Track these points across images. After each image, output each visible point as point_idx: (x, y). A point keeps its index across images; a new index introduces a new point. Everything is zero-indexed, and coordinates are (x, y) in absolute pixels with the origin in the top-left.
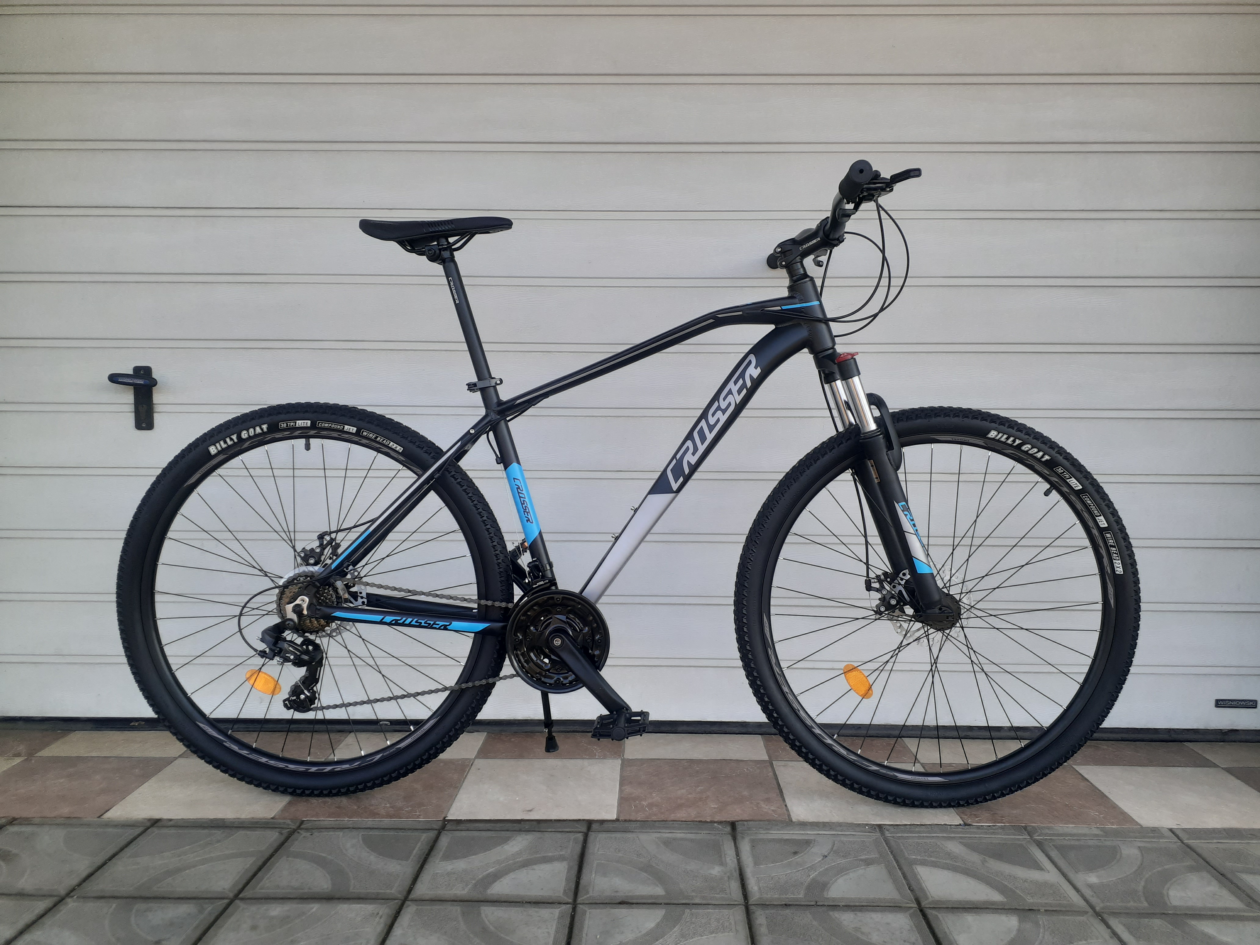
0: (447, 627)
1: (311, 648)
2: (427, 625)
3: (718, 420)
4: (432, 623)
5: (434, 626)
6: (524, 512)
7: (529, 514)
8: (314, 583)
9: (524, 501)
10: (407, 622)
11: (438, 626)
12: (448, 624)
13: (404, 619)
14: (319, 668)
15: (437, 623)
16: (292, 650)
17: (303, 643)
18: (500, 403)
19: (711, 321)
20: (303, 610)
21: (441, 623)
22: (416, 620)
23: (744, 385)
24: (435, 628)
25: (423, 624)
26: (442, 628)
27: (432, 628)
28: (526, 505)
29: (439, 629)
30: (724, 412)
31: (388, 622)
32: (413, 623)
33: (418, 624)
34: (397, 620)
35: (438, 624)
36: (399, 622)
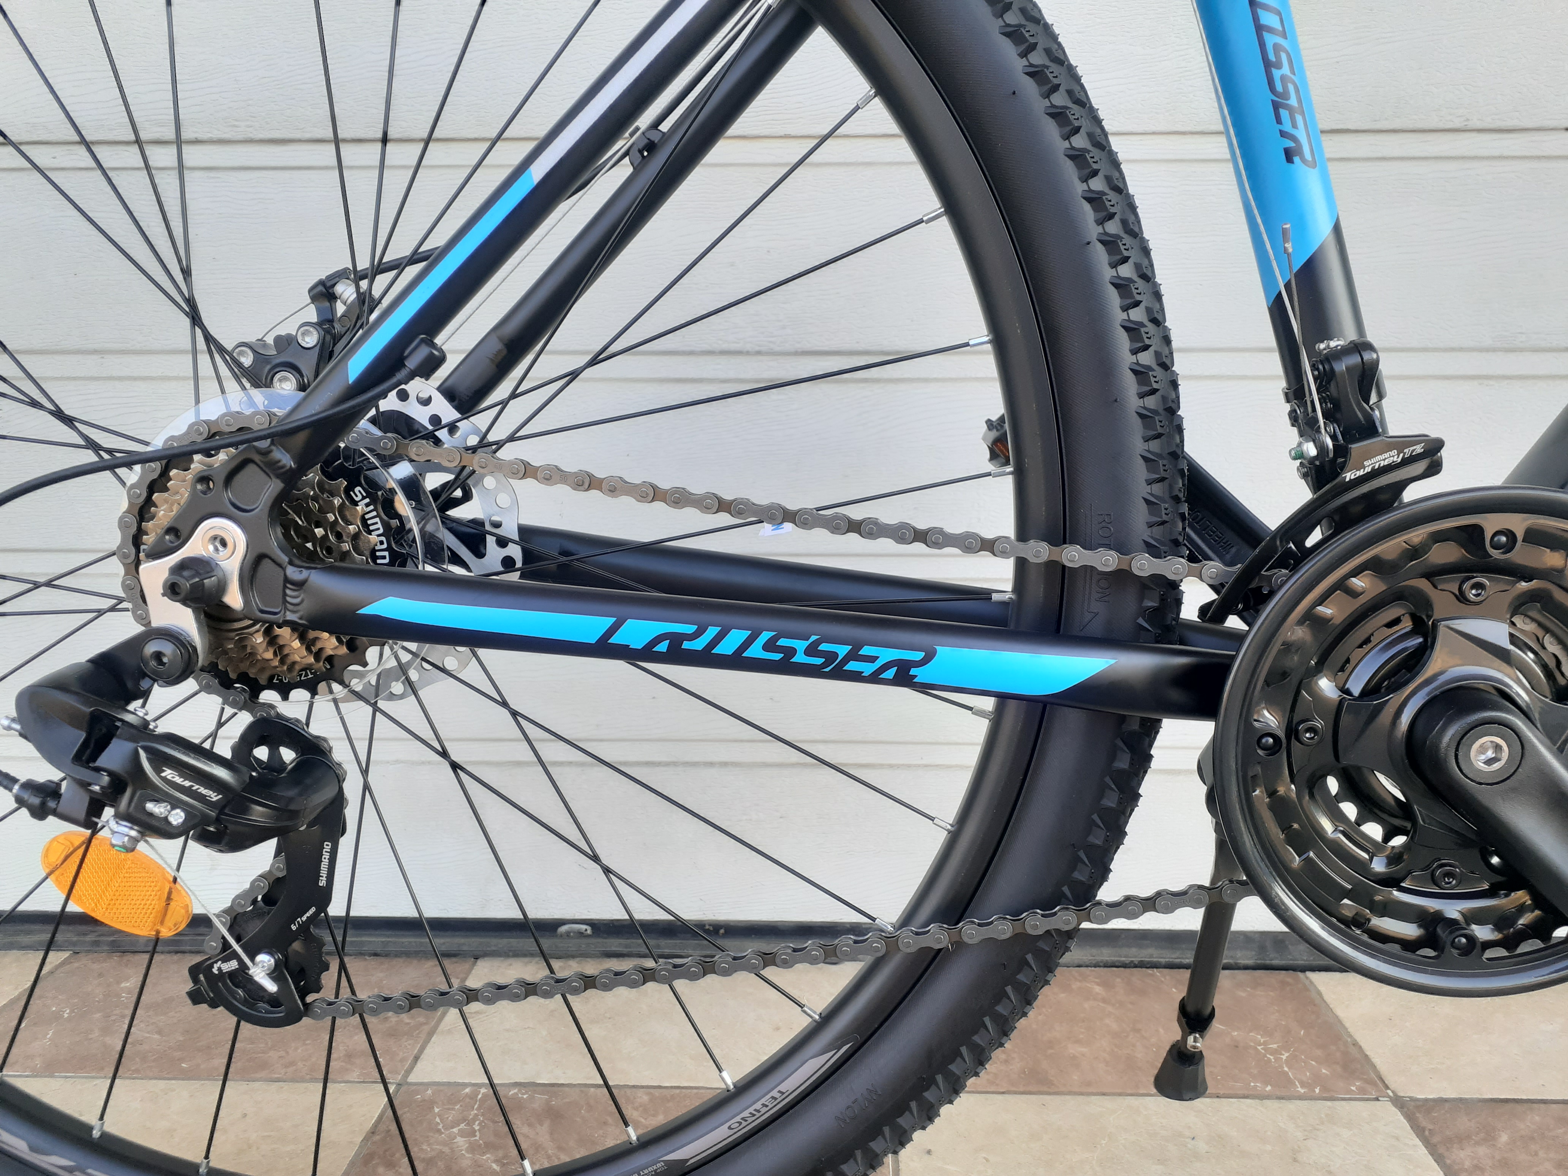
0: (913, 671)
1: (288, 755)
2: (819, 661)
4: (842, 650)
5: (852, 666)
6: (1276, 106)
7: (1299, 119)
9: (1277, 48)
10: (727, 647)
11: (868, 669)
12: (918, 656)
13: (712, 632)
14: (327, 846)
15: (866, 651)
16: (178, 780)
17: (251, 738)
20: (222, 587)
21: (887, 655)
22: (765, 636)
24: (856, 677)
25: (800, 658)
26: (890, 674)
27: (840, 674)
28: (1286, 70)
29: (875, 678)
31: (638, 643)
32: (756, 651)
33: (777, 656)
34: (676, 639)
35: (872, 659)
36: (686, 645)
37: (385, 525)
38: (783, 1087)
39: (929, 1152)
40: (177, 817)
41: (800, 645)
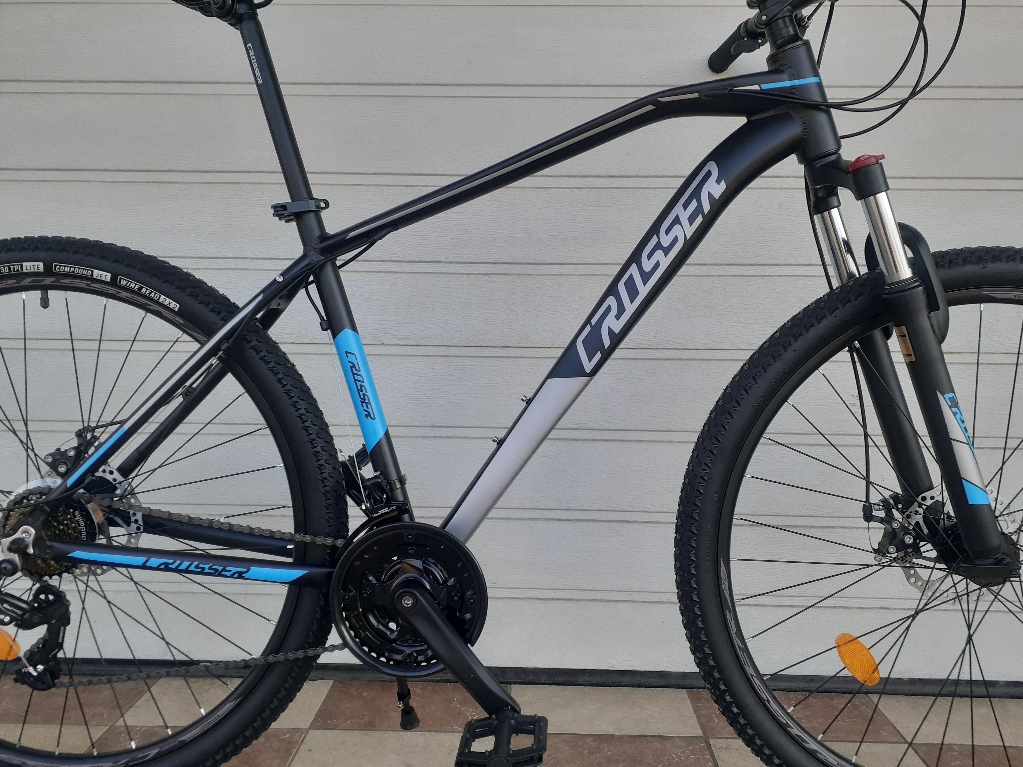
0: (243, 575)
1: (51, 597)
2: (213, 572)
3: (657, 265)
4: (220, 568)
5: (224, 573)
6: (362, 402)
7: (369, 406)
8: (42, 507)
9: (361, 386)
11: (229, 574)
12: (245, 570)
13: (178, 562)
14: (62, 628)
15: (228, 568)
16: (8, 607)
17: (40, 592)
18: (324, 237)
19: (650, 107)
20: (27, 547)
21: (234, 569)
22: (196, 563)
23: (699, 208)
24: (225, 576)
25: (207, 570)
26: (236, 575)
27: (220, 575)
28: (364, 392)
29: (232, 576)
30: (667, 251)
31: (155, 566)
32: (192, 568)
33: (199, 570)
34: (167, 564)
35: (230, 571)
36: (170, 566)
37: (85, 523)
38: (219, 713)
39: (310, 750)
40: (7, 619)
41: (207, 567)
